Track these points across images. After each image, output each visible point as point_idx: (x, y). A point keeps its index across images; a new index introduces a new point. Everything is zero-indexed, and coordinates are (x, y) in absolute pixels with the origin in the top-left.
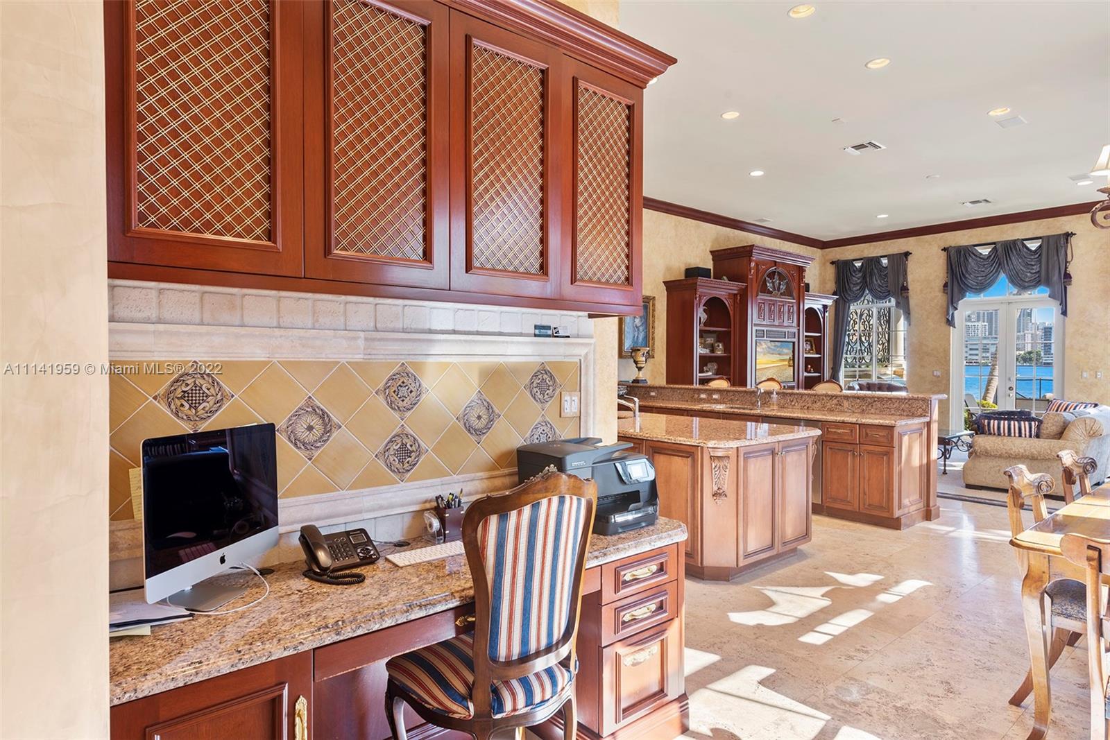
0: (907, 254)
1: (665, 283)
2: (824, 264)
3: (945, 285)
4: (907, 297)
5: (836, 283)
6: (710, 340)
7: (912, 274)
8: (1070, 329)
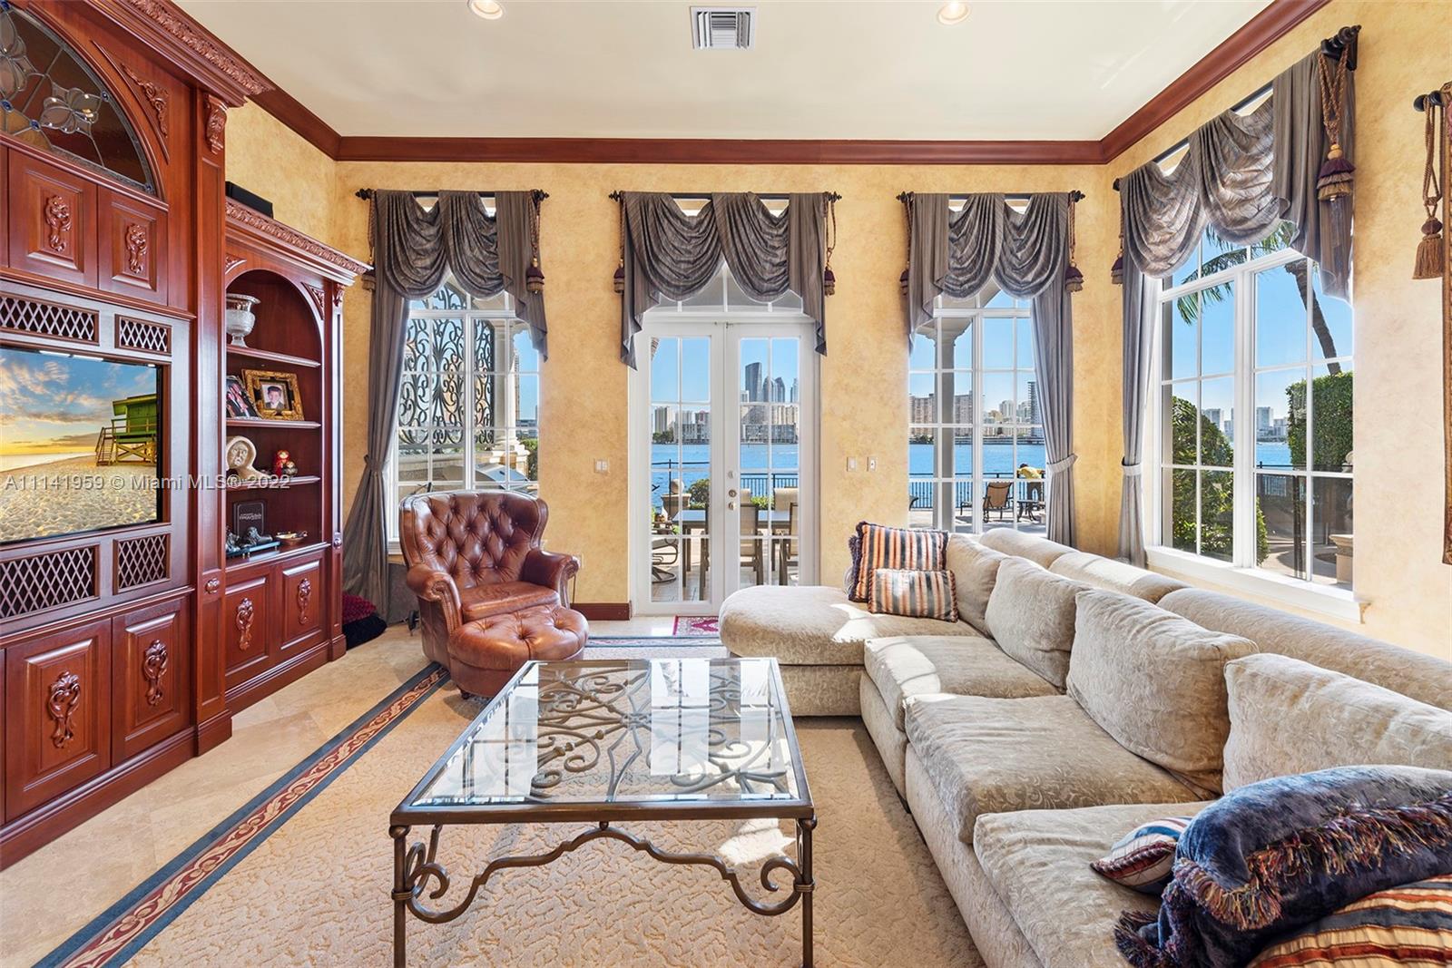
0: (538, 196)
2: (343, 198)
3: (619, 274)
4: (540, 292)
5: (371, 245)
7: (548, 244)
8: (828, 381)
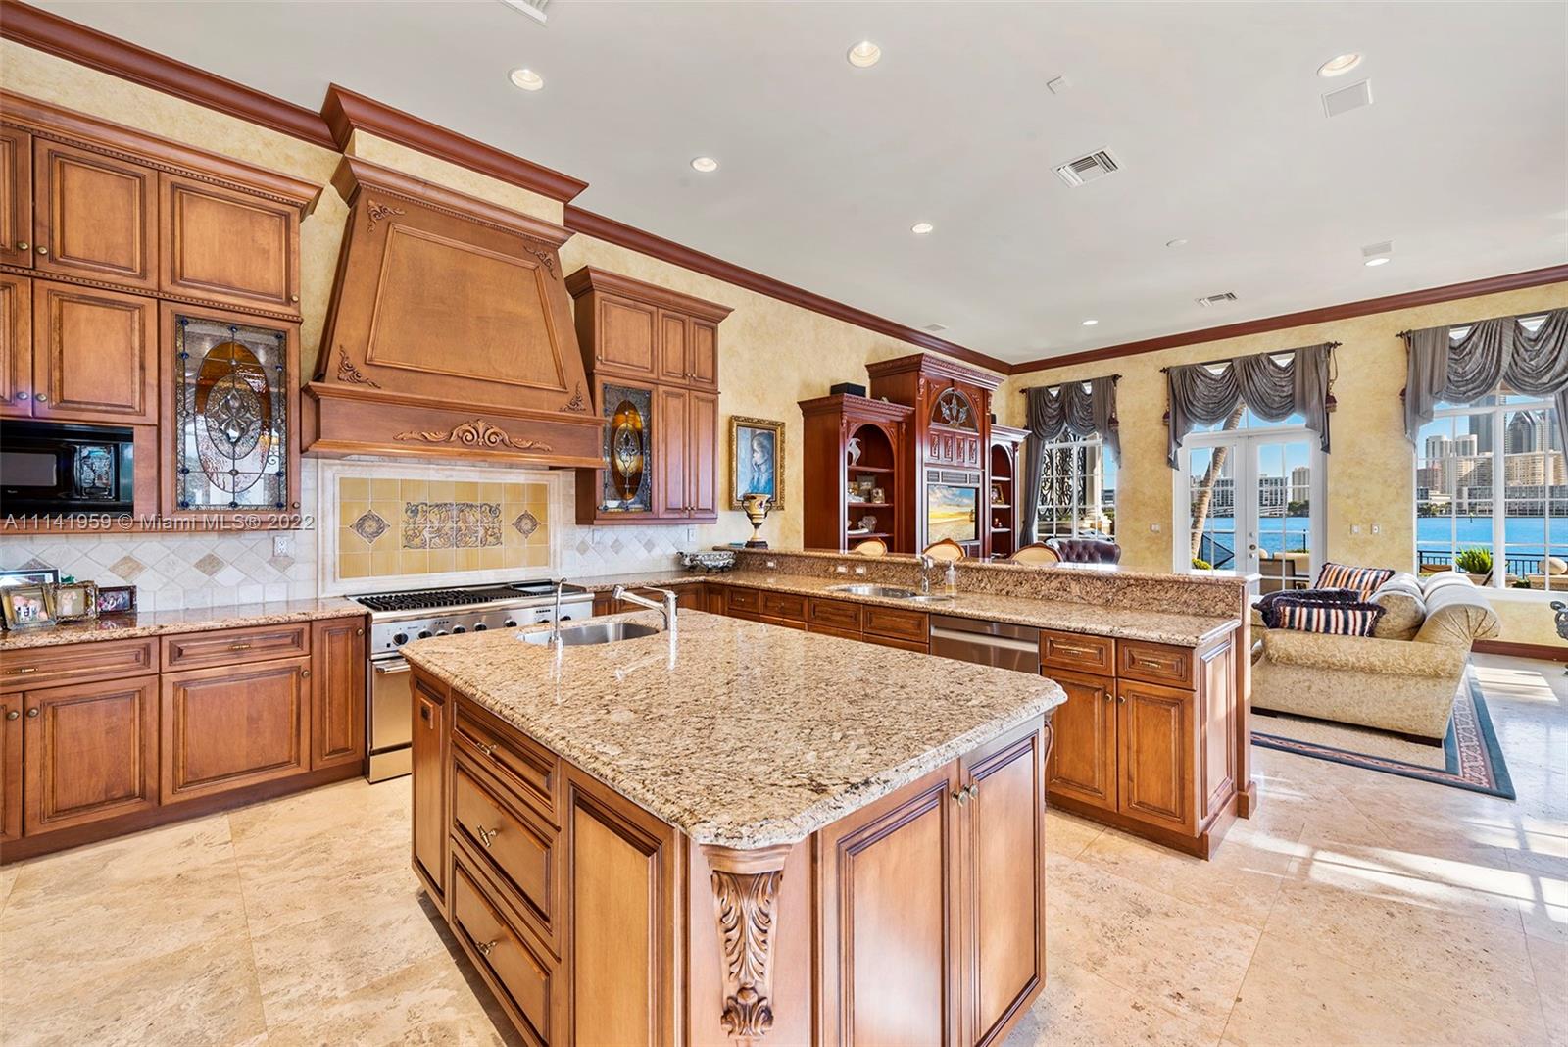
0: (1116, 378)
1: (800, 404)
2: (1012, 394)
3: (1166, 416)
4: (1117, 431)
5: (1027, 416)
6: (866, 486)
7: (1122, 403)
8: (1334, 470)
